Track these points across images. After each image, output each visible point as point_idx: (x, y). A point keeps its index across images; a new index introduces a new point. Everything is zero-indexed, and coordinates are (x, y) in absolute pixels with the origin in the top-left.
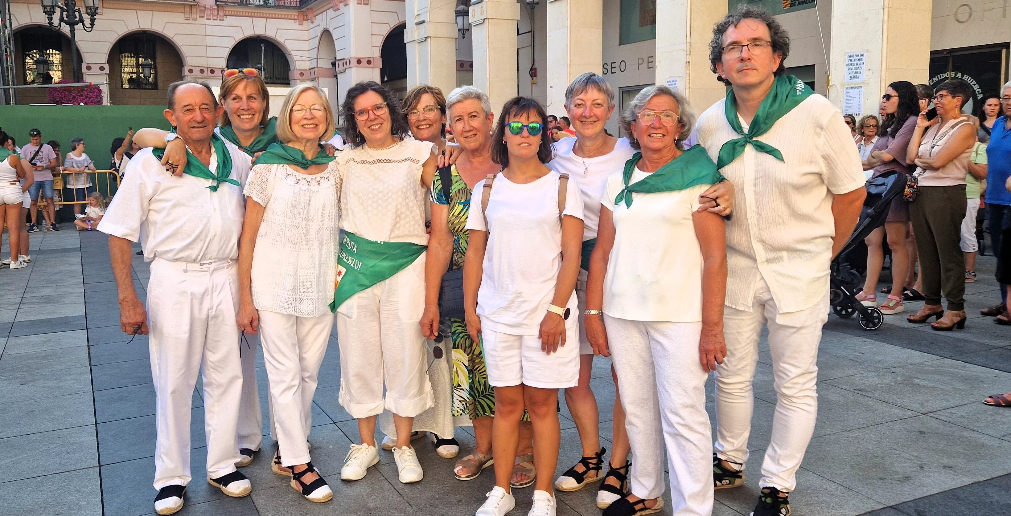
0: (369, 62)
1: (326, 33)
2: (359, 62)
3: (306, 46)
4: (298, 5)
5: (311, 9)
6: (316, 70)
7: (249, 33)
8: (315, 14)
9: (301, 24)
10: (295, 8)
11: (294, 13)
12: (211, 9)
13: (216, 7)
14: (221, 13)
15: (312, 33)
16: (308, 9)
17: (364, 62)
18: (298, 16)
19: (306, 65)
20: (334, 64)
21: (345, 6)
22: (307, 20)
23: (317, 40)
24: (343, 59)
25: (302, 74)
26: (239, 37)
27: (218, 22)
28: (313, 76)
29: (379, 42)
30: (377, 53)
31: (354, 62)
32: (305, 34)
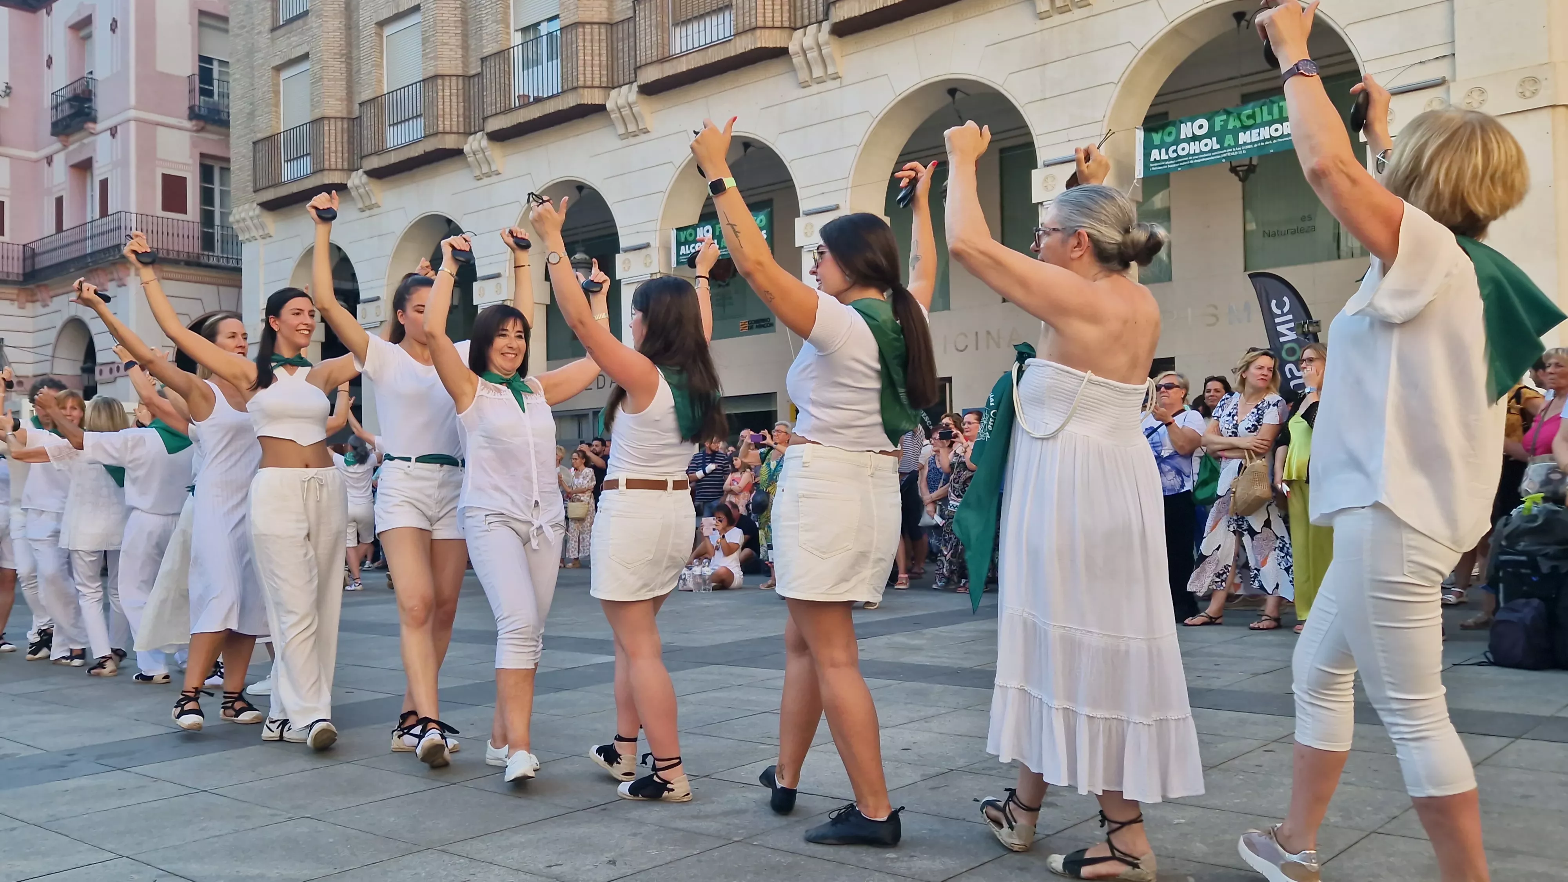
1: (77, 325)
3: (28, 340)
4: (21, 279)
5: (46, 286)
8: (52, 293)
9: (22, 307)
10: (14, 283)
11: (12, 291)
15: (43, 322)
16: (38, 286)
18: (18, 295)
19: (28, 370)
20: (88, 369)
21: (119, 286)
22: (33, 302)
23: (53, 333)
24: (113, 363)
32: (29, 324)
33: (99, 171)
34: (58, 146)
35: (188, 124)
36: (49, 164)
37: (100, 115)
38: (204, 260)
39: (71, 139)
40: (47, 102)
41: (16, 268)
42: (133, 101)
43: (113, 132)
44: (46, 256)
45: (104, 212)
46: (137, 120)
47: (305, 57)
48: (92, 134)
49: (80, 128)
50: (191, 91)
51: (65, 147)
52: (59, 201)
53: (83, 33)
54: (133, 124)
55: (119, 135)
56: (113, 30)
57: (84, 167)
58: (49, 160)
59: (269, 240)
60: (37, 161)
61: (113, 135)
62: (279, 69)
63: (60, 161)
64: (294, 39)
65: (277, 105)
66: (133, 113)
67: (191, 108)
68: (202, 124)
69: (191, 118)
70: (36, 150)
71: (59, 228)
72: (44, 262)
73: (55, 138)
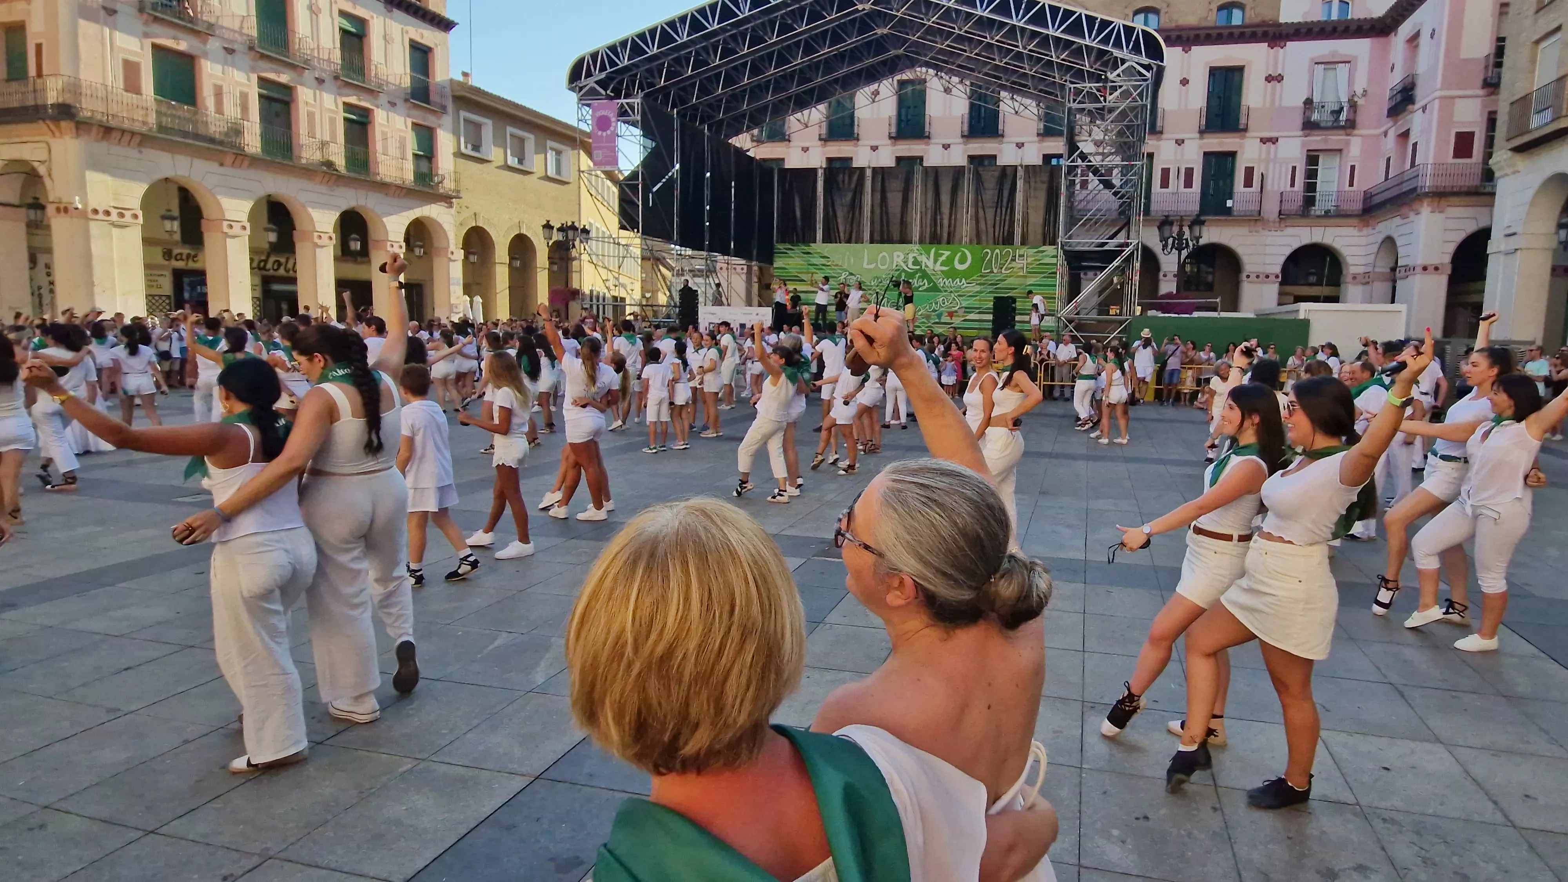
0: (1436, 269)
1: (1389, 240)
2: (1425, 268)
3: (1363, 251)
4: (1361, 213)
5: (1375, 216)
6: (1371, 275)
7: (1306, 241)
8: (1379, 221)
9: (1360, 231)
10: (1357, 216)
11: (1355, 221)
12: (1274, 222)
13: (1278, 220)
14: (1282, 225)
16: (1371, 217)
17: (1431, 269)
18: (1358, 223)
19: (1361, 270)
20: (1394, 269)
21: (1416, 215)
22: (1366, 227)
23: (1377, 245)
24: (1406, 266)
25: (1354, 278)
26: (1296, 245)
27: (1279, 233)
28: (1367, 280)
29: (1451, 248)
30: (1447, 259)
31: (1419, 270)
32: (1364, 241)
33: (1412, 140)
34: (1391, 124)
35: (1481, 92)
36: (1385, 136)
37: (1417, 99)
38: (1482, 190)
39: (1399, 117)
40: (1388, 94)
41: (1358, 206)
42: (1439, 85)
43: (1424, 109)
44: (1380, 196)
45: (1413, 164)
46: (1441, 98)
47: (1558, 29)
48: (1412, 112)
49: (1404, 110)
50: (1486, 67)
51: (1395, 123)
52: (1389, 160)
53: (1415, 43)
54: (1437, 101)
55: (1427, 111)
56: (1432, 37)
57: (1405, 135)
58: (1386, 134)
59: (1517, 174)
60: (1378, 136)
61: (1424, 112)
62: (1538, 42)
63: (1392, 134)
64: (1552, 15)
65: (1533, 71)
66: (1438, 94)
67: (1485, 80)
68: (1491, 90)
69: (1483, 88)
70: (1379, 128)
71: (1387, 179)
72: (1377, 200)
73: (1389, 119)
